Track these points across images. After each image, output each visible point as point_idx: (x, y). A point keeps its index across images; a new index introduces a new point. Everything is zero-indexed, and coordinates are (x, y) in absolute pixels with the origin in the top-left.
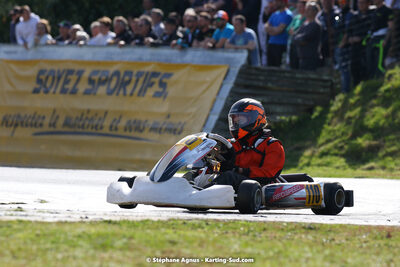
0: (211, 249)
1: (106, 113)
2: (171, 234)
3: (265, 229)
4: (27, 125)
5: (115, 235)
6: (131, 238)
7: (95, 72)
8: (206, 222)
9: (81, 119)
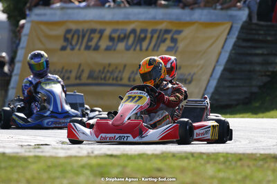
0: (189, 174)
1: (125, 66)
3: (241, 159)
6: (125, 167)
7: (115, 31)
8: (192, 154)
9: (103, 72)
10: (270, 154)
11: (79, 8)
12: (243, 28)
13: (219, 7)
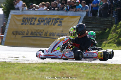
0: (75, 71)
2: (63, 67)
3: (91, 65)
4: (19, 34)
5: (46, 67)
6: (51, 68)
7: (40, 18)
8: (74, 63)
9: (36, 32)
12: (84, 18)
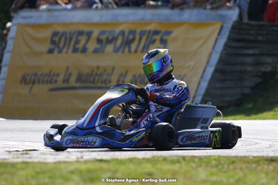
2: (149, 168)
3: (233, 162)
4: (43, 83)
5: (102, 170)
6: (115, 172)
8: (184, 158)
9: (91, 75)
10: (263, 157)
11: (66, 9)
13: (209, 7)
